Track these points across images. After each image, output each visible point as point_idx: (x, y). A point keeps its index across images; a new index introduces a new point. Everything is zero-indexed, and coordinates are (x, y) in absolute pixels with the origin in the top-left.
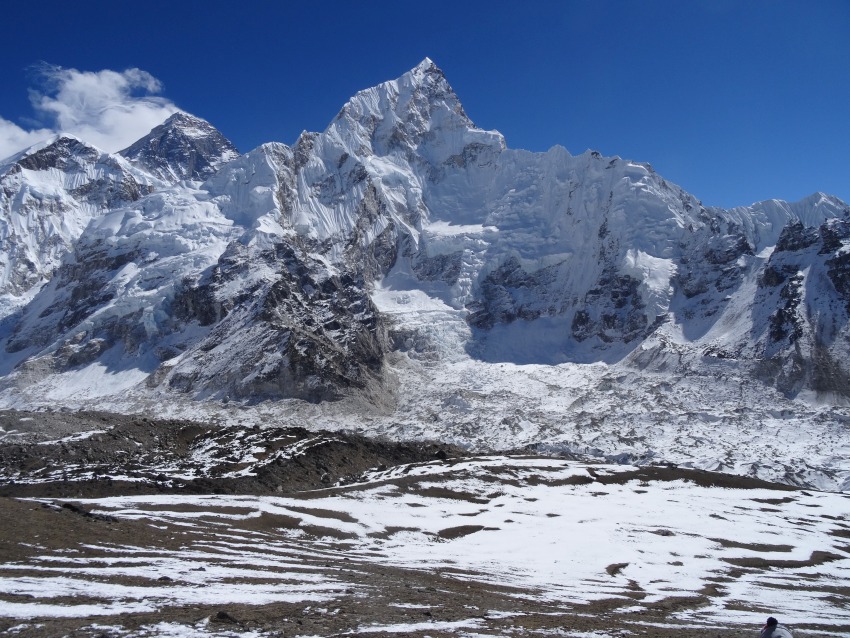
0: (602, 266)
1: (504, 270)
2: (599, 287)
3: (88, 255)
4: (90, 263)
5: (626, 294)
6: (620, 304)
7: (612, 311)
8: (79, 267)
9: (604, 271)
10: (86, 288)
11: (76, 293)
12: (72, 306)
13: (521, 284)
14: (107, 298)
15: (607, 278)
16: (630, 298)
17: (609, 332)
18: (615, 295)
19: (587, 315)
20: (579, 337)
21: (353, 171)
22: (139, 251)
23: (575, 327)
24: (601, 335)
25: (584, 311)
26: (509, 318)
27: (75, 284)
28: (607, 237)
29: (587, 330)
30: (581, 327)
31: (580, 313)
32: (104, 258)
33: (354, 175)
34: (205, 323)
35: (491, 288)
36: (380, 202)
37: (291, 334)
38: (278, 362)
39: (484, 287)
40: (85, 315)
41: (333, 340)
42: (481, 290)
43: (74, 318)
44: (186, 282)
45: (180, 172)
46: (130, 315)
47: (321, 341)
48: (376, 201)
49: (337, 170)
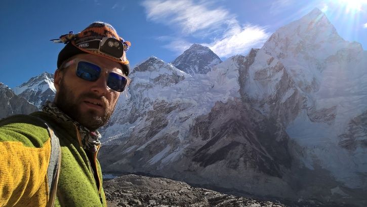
3: (158, 107)
4: (159, 110)
8: (155, 112)
10: (157, 121)
11: (153, 123)
12: (151, 129)
14: (165, 126)
21: (276, 66)
27: (153, 119)
32: (164, 108)
33: (276, 68)
34: (204, 139)
35: (354, 127)
36: (290, 81)
37: (245, 146)
38: (238, 160)
39: (350, 126)
40: (156, 132)
41: (265, 151)
42: (349, 128)
43: (152, 133)
44: (197, 119)
45: (195, 69)
46: (174, 134)
47: (260, 151)
48: (288, 80)
49: (267, 66)
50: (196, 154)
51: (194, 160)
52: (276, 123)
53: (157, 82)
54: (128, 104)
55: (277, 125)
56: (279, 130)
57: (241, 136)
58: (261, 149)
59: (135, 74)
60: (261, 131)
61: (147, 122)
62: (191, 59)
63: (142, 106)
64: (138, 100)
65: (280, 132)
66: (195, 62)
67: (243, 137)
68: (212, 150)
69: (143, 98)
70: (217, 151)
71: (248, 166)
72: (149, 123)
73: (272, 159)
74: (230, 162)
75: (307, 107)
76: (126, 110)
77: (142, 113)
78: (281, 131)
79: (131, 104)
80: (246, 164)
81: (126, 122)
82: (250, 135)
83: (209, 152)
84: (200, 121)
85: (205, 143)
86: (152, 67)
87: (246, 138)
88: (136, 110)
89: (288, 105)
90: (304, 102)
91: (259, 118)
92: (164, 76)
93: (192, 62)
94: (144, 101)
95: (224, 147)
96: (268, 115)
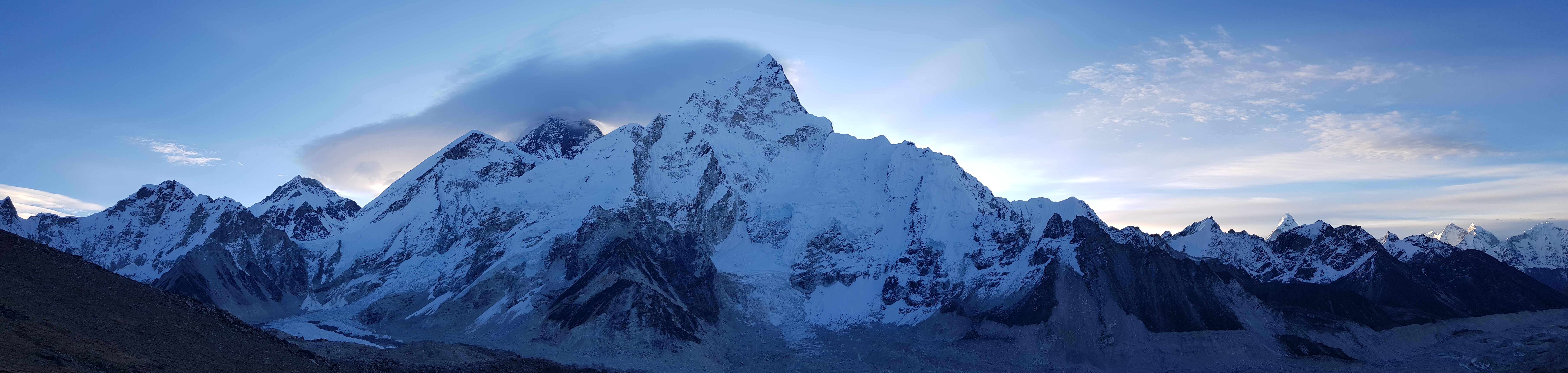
0: (911, 238)
1: (827, 236)
2: (908, 256)
3: (487, 220)
4: (488, 227)
5: (930, 263)
6: (924, 272)
7: (917, 278)
8: (481, 230)
9: (913, 242)
10: (486, 246)
11: (478, 250)
12: (476, 261)
13: (841, 250)
14: (500, 254)
15: (915, 249)
16: (932, 268)
17: (914, 297)
18: (920, 264)
19: (896, 280)
20: (889, 300)
21: (699, 146)
22: (523, 216)
23: (885, 291)
24: (907, 299)
25: (894, 277)
26: (829, 280)
27: (478, 243)
28: (917, 214)
29: (895, 294)
30: (890, 291)
31: (890, 278)
32: (498, 223)
33: (699, 150)
34: (569, 277)
35: (814, 252)
36: (720, 172)
37: (640, 287)
38: (629, 312)
39: (808, 251)
40: (484, 268)
41: (674, 293)
42: (806, 254)
43: (477, 270)
44: (557, 240)
45: (555, 152)
46: (515, 269)
47: (665, 295)
48: (717, 171)
49: (684, 145)
50: (554, 304)
51: (550, 318)
52: (695, 244)
53: (486, 177)
54: (434, 219)
55: (696, 248)
56: (700, 257)
57: (634, 268)
58: (667, 291)
59: (445, 164)
60: (670, 258)
61: (468, 248)
62: (547, 132)
63: (460, 221)
64: (451, 211)
65: (700, 261)
66: (555, 137)
67: (637, 270)
68: (583, 298)
69: (461, 207)
70: (592, 298)
71: (644, 323)
72: (471, 252)
73: (685, 309)
74: (614, 317)
75: (747, 217)
76: (431, 229)
77: (460, 233)
78: (703, 258)
79: (441, 217)
80: (641, 320)
81: (433, 251)
82: (650, 266)
83: (577, 301)
84: (561, 244)
85: (571, 283)
86: (474, 150)
87: (643, 272)
88: (450, 229)
89: (717, 214)
90: (743, 209)
91: (667, 236)
92: (497, 164)
93: (549, 138)
94: (464, 212)
95: (604, 291)
96: (683, 231)
